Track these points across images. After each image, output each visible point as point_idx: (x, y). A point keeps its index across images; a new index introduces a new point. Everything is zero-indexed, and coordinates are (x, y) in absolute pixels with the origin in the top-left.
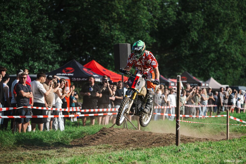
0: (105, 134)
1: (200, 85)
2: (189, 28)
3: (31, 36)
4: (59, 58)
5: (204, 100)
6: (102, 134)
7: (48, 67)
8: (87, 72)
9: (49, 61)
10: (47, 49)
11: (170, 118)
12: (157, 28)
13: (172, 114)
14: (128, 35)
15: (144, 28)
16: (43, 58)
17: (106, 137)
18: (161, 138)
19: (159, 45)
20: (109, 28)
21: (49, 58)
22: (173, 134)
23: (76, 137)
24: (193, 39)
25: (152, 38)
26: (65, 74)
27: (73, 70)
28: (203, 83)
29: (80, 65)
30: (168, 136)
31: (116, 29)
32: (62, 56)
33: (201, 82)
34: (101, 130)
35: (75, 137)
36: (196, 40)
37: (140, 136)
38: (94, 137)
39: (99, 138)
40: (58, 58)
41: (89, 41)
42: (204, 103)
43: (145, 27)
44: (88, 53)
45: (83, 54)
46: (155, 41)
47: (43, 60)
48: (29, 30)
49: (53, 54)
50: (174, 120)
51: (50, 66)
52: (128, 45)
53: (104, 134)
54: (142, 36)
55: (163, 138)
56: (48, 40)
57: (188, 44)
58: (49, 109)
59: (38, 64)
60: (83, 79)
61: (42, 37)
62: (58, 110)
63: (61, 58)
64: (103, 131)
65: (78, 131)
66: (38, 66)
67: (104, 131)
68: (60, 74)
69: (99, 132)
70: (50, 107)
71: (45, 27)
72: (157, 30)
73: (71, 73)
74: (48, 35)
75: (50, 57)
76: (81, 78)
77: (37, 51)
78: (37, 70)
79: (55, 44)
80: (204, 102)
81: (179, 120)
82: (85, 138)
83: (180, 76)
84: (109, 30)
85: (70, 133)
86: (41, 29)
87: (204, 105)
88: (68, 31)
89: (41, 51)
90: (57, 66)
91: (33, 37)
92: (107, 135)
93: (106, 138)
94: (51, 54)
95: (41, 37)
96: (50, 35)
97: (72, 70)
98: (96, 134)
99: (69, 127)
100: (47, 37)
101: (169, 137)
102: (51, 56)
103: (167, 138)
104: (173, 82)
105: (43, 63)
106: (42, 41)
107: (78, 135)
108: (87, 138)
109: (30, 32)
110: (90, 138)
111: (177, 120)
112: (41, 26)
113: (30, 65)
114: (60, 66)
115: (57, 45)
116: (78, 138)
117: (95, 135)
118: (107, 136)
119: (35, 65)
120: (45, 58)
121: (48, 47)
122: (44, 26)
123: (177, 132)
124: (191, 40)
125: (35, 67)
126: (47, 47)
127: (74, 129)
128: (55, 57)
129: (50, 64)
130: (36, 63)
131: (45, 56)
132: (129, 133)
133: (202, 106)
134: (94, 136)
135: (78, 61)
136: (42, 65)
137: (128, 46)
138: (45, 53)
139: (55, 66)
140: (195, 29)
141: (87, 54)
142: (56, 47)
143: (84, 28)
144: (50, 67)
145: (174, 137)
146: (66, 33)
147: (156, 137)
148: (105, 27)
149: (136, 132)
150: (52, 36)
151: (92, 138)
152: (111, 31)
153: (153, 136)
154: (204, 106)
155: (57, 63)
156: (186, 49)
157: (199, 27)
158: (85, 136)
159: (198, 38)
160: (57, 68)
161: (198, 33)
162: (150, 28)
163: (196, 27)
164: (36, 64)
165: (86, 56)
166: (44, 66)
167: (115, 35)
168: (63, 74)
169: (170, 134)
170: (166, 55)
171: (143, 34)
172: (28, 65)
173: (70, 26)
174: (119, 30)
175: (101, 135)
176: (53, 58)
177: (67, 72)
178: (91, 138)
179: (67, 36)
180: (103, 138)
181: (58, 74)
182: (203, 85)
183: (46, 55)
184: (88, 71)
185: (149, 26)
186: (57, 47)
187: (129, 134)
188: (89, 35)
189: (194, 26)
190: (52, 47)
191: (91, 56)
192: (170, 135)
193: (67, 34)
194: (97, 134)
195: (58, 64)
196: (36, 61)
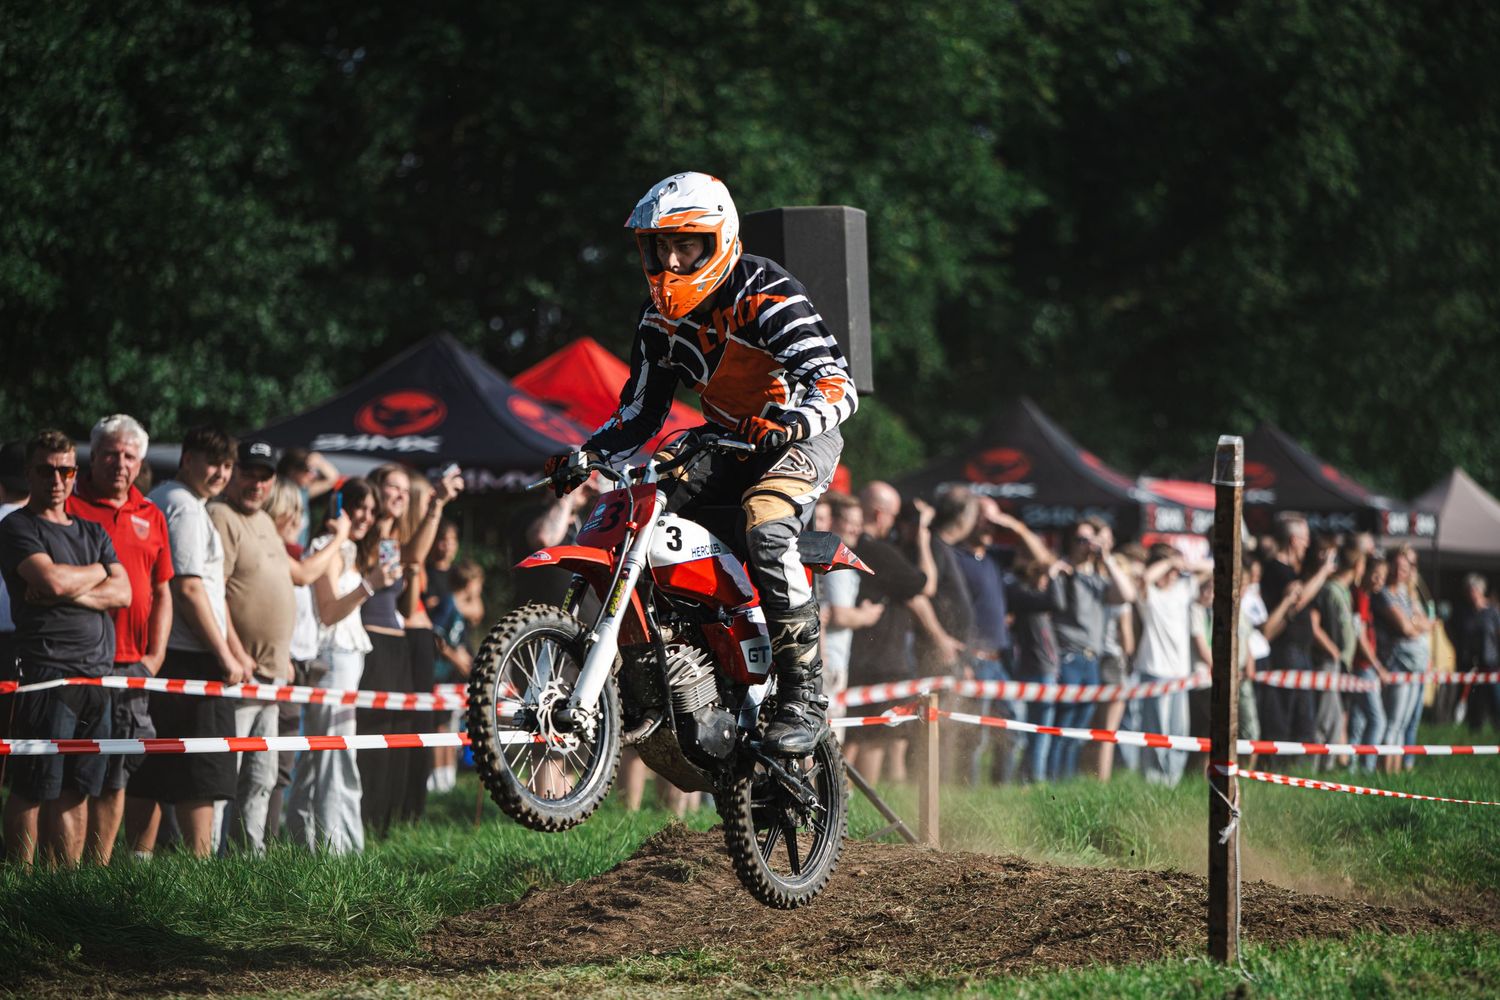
0: (678, 875)
1: (1372, 522)
2: (1289, 101)
3: (127, 158)
4: (333, 329)
5: (1407, 637)
6: (659, 872)
7: (250, 394)
8: (541, 428)
9: (255, 348)
10: (240, 259)
11: (1156, 765)
12: (1052, 107)
13: (1172, 732)
14: (836, 157)
15: (956, 102)
16: (211, 323)
17: (688, 898)
18: (1100, 907)
19: (1066, 232)
20: (698, 104)
21: (256, 322)
22: (1186, 876)
23: (463, 896)
24: (1318, 190)
25: (1018, 178)
26: (378, 442)
27: (434, 409)
28: (1398, 510)
29: (484, 378)
30: (1151, 887)
31: (750, 114)
32: (355, 315)
33: (1380, 502)
34: (649, 842)
35: (456, 895)
36: (1343, 192)
37: (943, 892)
38: (600, 893)
39: (636, 903)
40: (321, 327)
41: (548, 199)
42: (1409, 655)
43: (964, 93)
44: (543, 290)
45: (511, 297)
46: (1037, 199)
47: (215, 337)
48: (104, 120)
49: (289, 300)
50: (1182, 781)
51: (268, 387)
52: (847, 221)
53: (670, 878)
54: (941, 166)
55: (1112, 902)
56: (248, 189)
57: (1280, 226)
58: (266, 692)
59: (180, 374)
60: (510, 479)
61: (209, 172)
62: (333, 699)
63: (345, 322)
64: (663, 851)
65: (478, 858)
66: (177, 386)
67: (671, 854)
68: (340, 442)
69: (638, 863)
70: (269, 681)
71: (231, 93)
72: (1054, 120)
73: (425, 434)
74: (250, 157)
75: (265, 318)
76: (498, 472)
77: (170, 275)
78: (167, 413)
79: (307, 221)
80: (1405, 646)
81: (1233, 770)
82: (529, 906)
83: (1238, 441)
84: (699, 117)
85: (421, 871)
86: (197, 109)
87: (1409, 672)
88: (398, 129)
89: (197, 273)
90: (316, 386)
91: (142, 170)
92: (698, 881)
93: (689, 904)
94: (273, 299)
95: (194, 171)
96: (267, 152)
97: (425, 413)
98: (612, 876)
99: (409, 825)
100: (244, 169)
101: (1155, 901)
102: (275, 311)
103: (1141, 904)
104: (1171, 503)
105: (210, 359)
106: (204, 198)
107: (481, 887)
108: (549, 903)
109: (115, 131)
110: (571, 905)
111: (1219, 768)
112: (199, 91)
113: (117, 374)
114: (336, 385)
115: (316, 229)
116: (482, 903)
117: (604, 882)
118: (696, 893)
119: (157, 376)
120: (228, 326)
121: (253, 243)
122: (216, 92)
123: (1219, 856)
124: (1302, 196)
125: (157, 389)
126: (241, 245)
127: (448, 845)
128: (300, 317)
129: (265, 372)
130: (159, 366)
131: (228, 313)
132: (855, 869)
133: (1388, 677)
134: (595, 888)
135: (469, 346)
136: (202, 379)
137: (847, 228)
138: (229, 287)
139: (300, 388)
140: (1338, 112)
141: (534, 300)
142: (307, 242)
143: (518, 109)
144: (263, 395)
145: (1196, 896)
146: (379, 139)
147: (1058, 895)
148: (671, 97)
149: (910, 863)
150: (277, 161)
151: (587, 905)
152: (713, 127)
153: (1037, 887)
154: (1408, 679)
155: (315, 362)
156: (1265, 264)
157: (1370, 97)
158: (534, 888)
159: (1356, 178)
160: (317, 401)
161: (1356, 141)
162: (1002, 103)
163: (1346, 98)
164: (163, 369)
165: (527, 313)
166: (222, 387)
167: (743, 152)
168: (362, 442)
169: (1165, 876)
170: (1119, 303)
171: (947, 145)
172: (106, 378)
173: (413, 92)
174: (773, 116)
175: (648, 883)
176: (285, 322)
177: (394, 425)
178: (578, 908)
179: (389, 163)
180: (663, 901)
181: (323, 442)
182: (1397, 523)
183: (234, 303)
184: (545, 419)
185: (995, 90)
186: (319, 244)
187: (854, 875)
188: (552, 155)
189: (1329, 91)
190: (279, 242)
191: (564, 312)
192: (1161, 884)
193: (392, 150)
194: (624, 873)
195: (325, 366)
196: (162, 349)
